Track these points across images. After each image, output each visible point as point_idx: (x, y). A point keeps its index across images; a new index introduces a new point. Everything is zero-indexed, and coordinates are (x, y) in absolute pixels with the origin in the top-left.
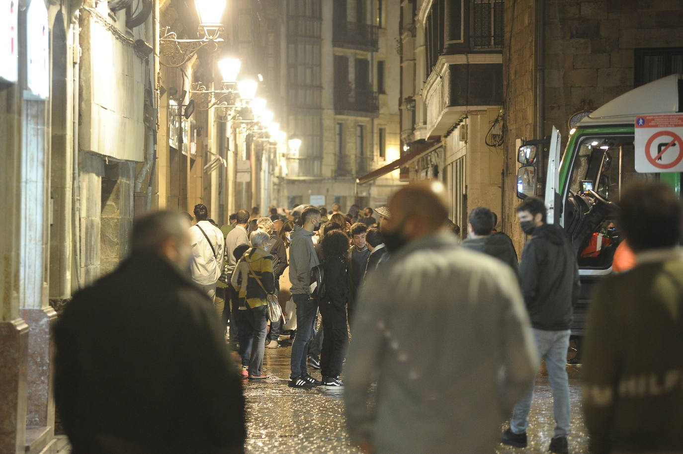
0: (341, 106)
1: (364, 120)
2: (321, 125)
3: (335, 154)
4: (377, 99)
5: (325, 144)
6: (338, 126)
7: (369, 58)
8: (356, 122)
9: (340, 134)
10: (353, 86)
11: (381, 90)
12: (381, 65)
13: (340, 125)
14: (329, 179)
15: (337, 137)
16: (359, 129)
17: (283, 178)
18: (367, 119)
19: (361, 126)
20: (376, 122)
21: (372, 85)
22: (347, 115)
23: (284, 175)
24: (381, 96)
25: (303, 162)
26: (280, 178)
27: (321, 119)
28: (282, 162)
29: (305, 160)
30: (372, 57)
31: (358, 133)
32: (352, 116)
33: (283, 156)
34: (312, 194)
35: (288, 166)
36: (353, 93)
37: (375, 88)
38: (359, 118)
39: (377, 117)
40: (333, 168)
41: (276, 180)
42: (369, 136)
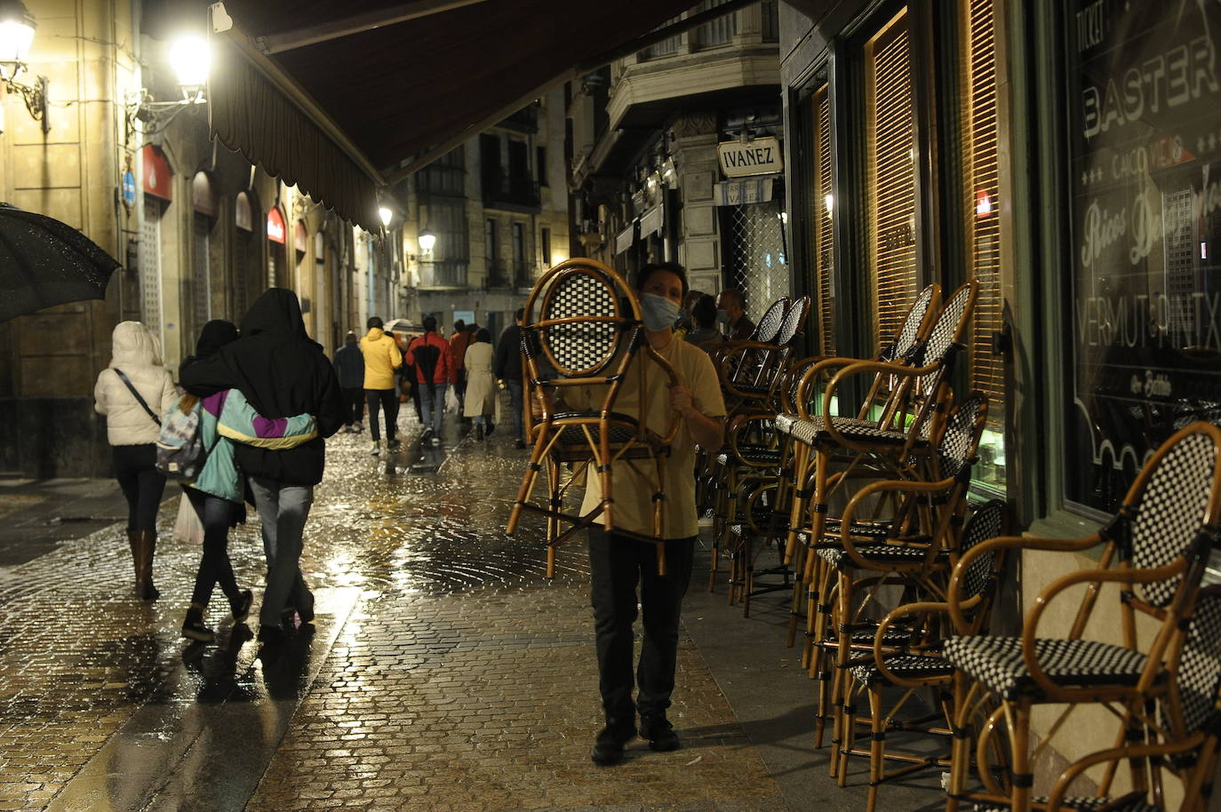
0: (491, 196)
1: (522, 217)
2: (465, 221)
3: (486, 258)
4: (538, 191)
5: (472, 245)
6: (488, 224)
7: (527, 143)
8: (512, 219)
9: (493, 233)
10: (507, 174)
11: (543, 181)
12: (542, 152)
13: (492, 222)
14: (478, 290)
15: (489, 238)
16: (516, 228)
17: (413, 289)
18: (526, 216)
19: (520, 225)
20: (538, 220)
21: (531, 174)
22: (500, 209)
23: (414, 285)
24: (543, 190)
25: (441, 267)
26: (409, 288)
27: (464, 212)
28: (413, 268)
29: (444, 264)
30: (530, 139)
31: (516, 234)
32: (506, 210)
33: (413, 258)
34: (456, 309)
35: (419, 273)
36: (507, 182)
37: (535, 178)
38: (516, 215)
39: (539, 213)
40: (484, 276)
41: (403, 292)
42: (529, 237)
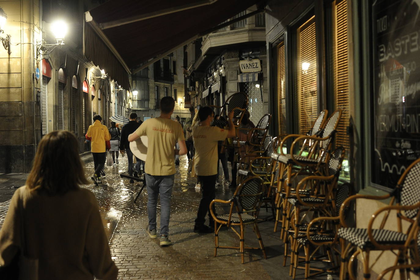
0: (157, 78)
1: (167, 85)
2: (148, 86)
3: (155, 99)
4: (173, 76)
5: (150, 94)
6: (156, 87)
7: (169, 59)
8: (164, 86)
9: (157, 91)
10: (163, 70)
11: (175, 73)
12: (174, 63)
13: (157, 86)
14: (152, 110)
15: (156, 92)
16: (165, 89)
17: (130, 109)
18: (169, 85)
19: (167, 88)
20: (173, 86)
21: (171, 70)
22: (160, 82)
23: (131, 108)
24: (175, 75)
25: (140, 102)
26: (129, 109)
27: (148, 83)
28: (130, 102)
29: (141, 101)
30: (171, 58)
31: (165, 90)
32: (162, 83)
33: (130, 99)
34: (145, 116)
35: (132, 104)
36: (162, 73)
37: (172, 72)
38: (166, 84)
39: (173, 84)
40: (154, 105)
41: (127, 110)
42: (170, 92)
